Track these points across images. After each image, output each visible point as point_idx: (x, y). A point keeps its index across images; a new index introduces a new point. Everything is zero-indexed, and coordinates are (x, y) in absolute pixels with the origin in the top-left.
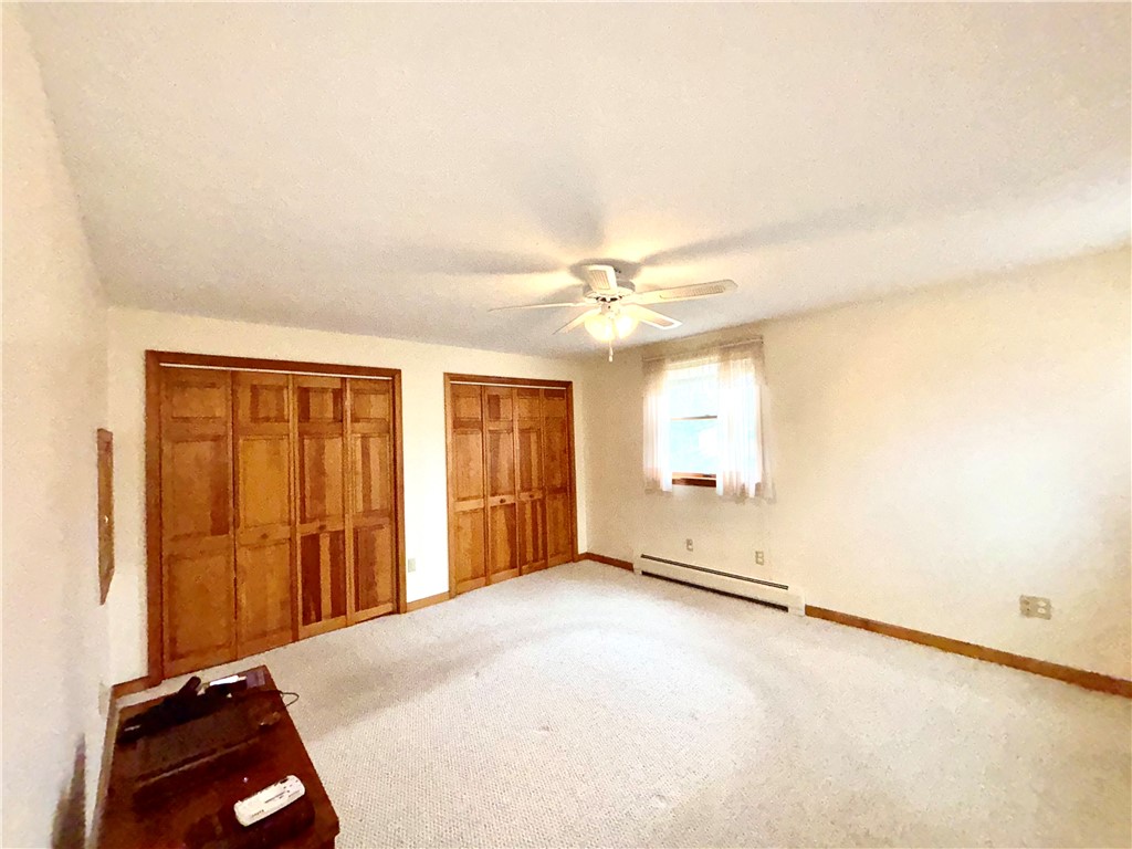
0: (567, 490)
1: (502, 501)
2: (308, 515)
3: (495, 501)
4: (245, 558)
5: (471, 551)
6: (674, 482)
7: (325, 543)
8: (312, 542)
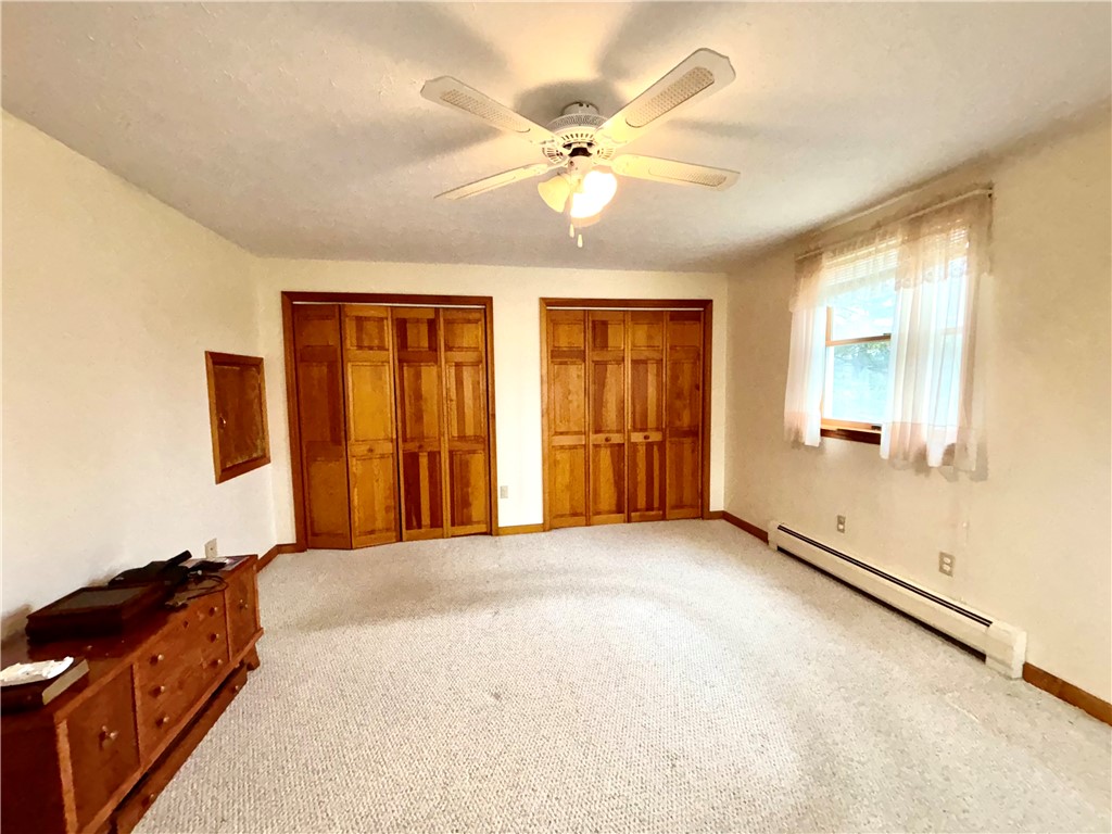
0: (699, 433)
1: (607, 440)
2: (408, 436)
3: (600, 438)
4: (356, 467)
5: (569, 487)
6: (824, 433)
7: (424, 461)
8: (412, 461)
